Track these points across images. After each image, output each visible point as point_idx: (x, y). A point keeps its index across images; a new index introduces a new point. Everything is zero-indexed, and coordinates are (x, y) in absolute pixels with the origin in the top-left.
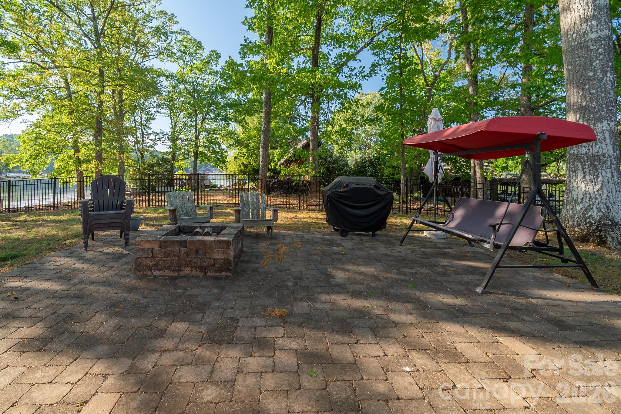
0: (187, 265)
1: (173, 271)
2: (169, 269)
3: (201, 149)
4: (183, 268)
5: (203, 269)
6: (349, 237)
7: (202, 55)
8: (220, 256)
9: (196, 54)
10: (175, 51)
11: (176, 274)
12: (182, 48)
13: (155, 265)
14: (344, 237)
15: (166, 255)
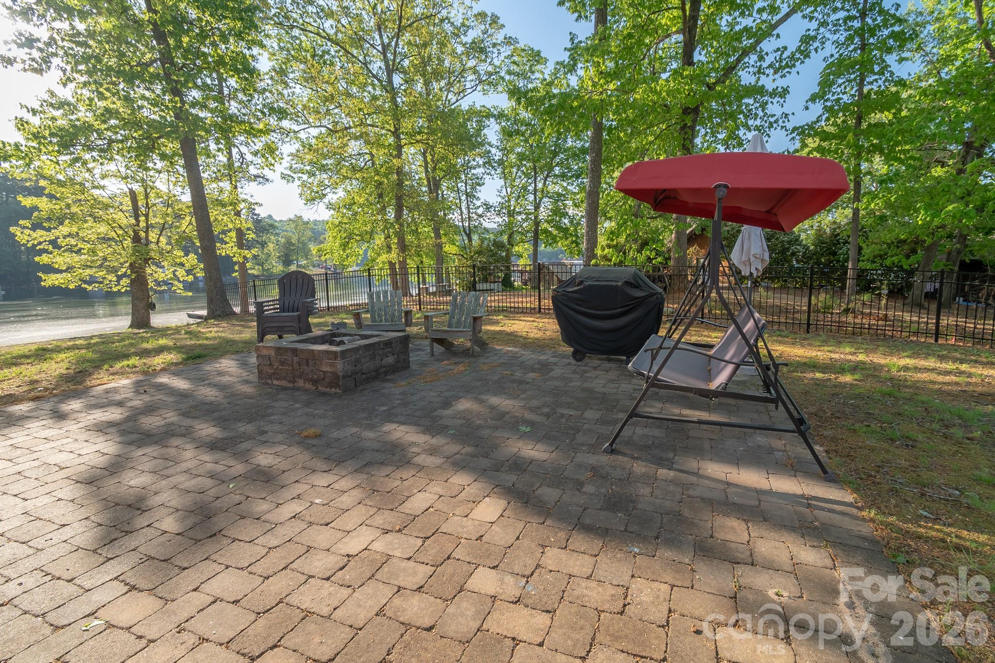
0: (300, 377)
1: (289, 382)
2: (285, 379)
3: (544, 226)
4: (297, 379)
5: (315, 382)
6: (586, 360)
7: (543, 73)
8: (328, 369)
9: (533, 72)
10: (502, 74)
11: (291, 385)
12: (514, 68)
13: (274, 373)
14: (577, 360)
15: (282, 363)
